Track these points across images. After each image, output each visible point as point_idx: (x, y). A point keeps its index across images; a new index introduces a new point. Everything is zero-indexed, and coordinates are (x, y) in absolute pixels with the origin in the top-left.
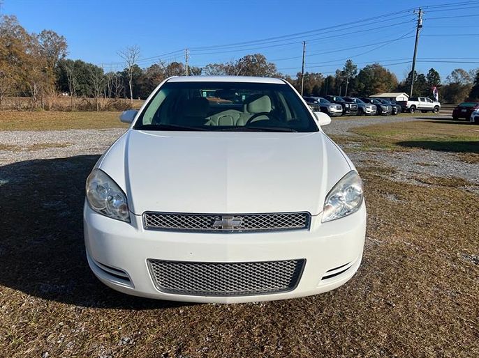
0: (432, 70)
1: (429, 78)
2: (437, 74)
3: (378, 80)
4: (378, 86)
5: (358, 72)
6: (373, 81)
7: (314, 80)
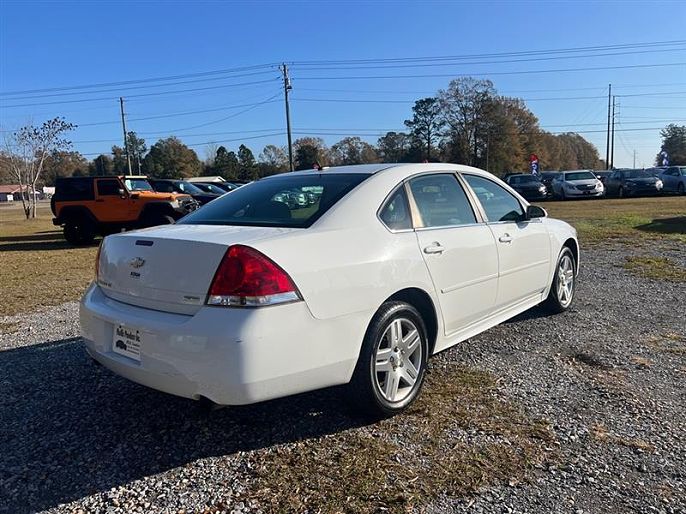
0: (242, 147)
1: (241, 157)
2: (249, 152)
3: (179, 160)
4: (182, 168)
5: (149, 148)
6: (173, 162)
7: (68, 161)
